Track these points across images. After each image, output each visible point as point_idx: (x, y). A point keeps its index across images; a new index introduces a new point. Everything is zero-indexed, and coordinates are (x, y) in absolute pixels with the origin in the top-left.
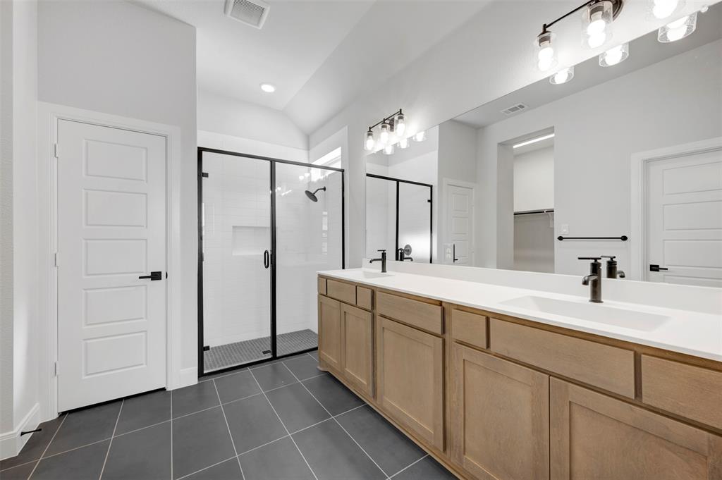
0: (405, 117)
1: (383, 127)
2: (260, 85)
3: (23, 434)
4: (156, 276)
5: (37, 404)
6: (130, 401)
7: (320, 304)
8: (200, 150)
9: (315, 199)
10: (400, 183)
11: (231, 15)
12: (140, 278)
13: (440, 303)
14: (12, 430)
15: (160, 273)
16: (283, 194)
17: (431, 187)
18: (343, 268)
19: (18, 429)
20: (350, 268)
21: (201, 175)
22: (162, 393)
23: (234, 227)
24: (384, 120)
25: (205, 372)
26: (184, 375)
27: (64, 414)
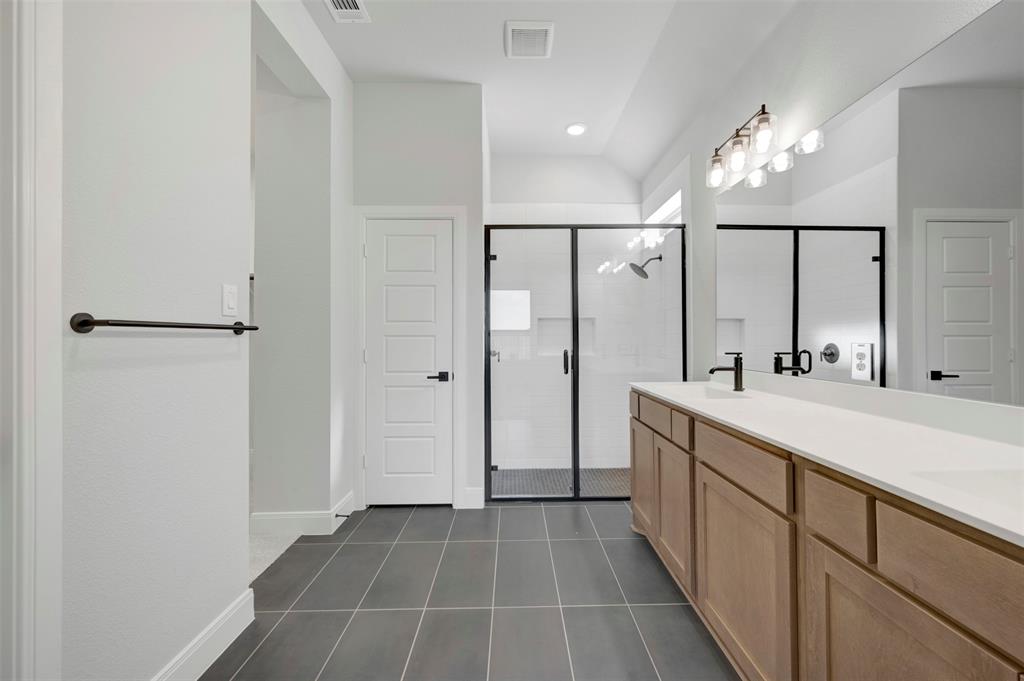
0: (773, 118)
1: (735, 144)
2: (566, 128)
3: (337, 516)
4: (443, 377)
5: (351, 493)
6: (420, 509)
7: (633, 431)
8: (488, 229)
9: (645, 275)
10: (801, 232)
11: (513, 54)
12: (429, 378)
13: (787, 456)
14: (329, 509)
15: (447, 373)
16: (615, 271)
17: (882, 230)
18: (685, 379)
19: (334, 510)
20: (695, 380)
21: (489, 257)
22: (448, 509)
23: (540, 319)
24: (738, 131)
25: (493, 496)
26: (470, 496)
27: (371, 506)
